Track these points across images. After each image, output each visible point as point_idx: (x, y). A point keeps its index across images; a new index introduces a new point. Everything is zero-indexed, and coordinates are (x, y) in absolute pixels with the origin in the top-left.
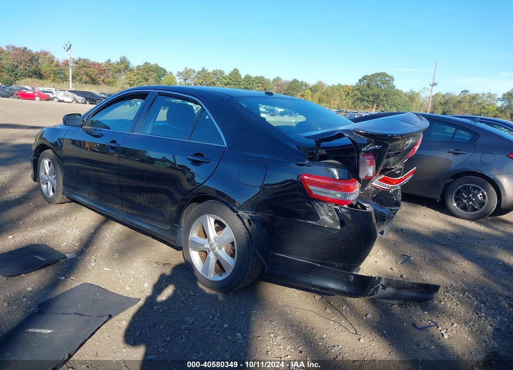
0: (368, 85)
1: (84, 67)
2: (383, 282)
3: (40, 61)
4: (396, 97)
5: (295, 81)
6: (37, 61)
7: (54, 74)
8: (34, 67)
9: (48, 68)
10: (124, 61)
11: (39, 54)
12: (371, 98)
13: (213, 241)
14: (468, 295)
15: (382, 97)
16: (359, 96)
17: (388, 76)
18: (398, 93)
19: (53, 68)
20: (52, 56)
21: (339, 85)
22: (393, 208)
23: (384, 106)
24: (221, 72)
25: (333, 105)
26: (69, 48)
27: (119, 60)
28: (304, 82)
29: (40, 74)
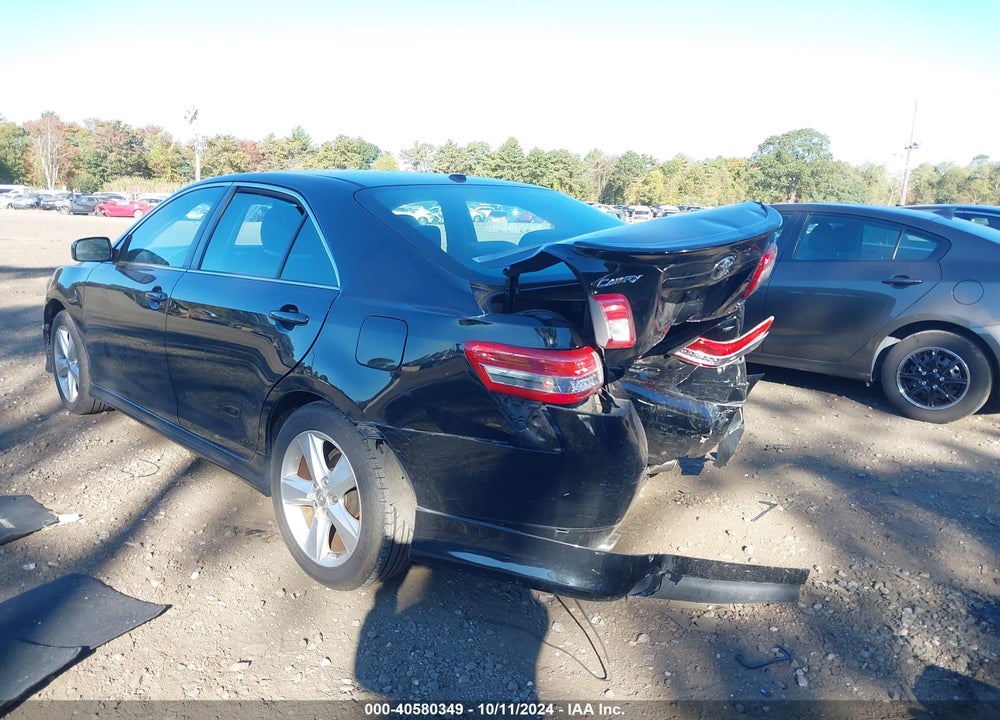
0: (778, 156)
1: (226, 150)
2: (669, 566)
3: (145, 145)
4: (835, 175)
5: (629, 156)
6: (141, 144)
7: (172, 167)
8: (135, 157)
9: (162, 157)
10: (298, 135)
11: (143, 131)
12: (785, 181)
13: (321, 485)
14: (882, 588)
15: (806, 178)
16: (761, 177)
17: (817, 135)
18: (839, 169)
19: (170, 157)
20: (166, 134)
21: (720, 157)
22: (726, 405)
23: (811, 196)
24: (485, 147)
25: (707, 199)
26: (194, 117)
27: (289, 136)
28: (649, 157)
29: (147, 168)
